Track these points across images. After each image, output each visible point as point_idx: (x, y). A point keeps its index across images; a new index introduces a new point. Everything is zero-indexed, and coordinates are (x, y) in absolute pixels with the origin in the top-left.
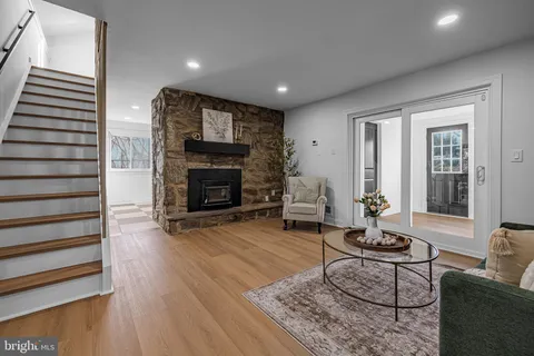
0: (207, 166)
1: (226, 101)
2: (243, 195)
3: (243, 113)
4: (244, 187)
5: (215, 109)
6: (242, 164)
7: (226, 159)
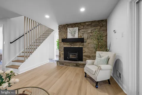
0: (70, 46)
1: (76, 23)
2: (84, 57)
3: (84, 26)
4: (84, 54)
5: (72, 27)
6: (83, 45)
7: (76, 44)
